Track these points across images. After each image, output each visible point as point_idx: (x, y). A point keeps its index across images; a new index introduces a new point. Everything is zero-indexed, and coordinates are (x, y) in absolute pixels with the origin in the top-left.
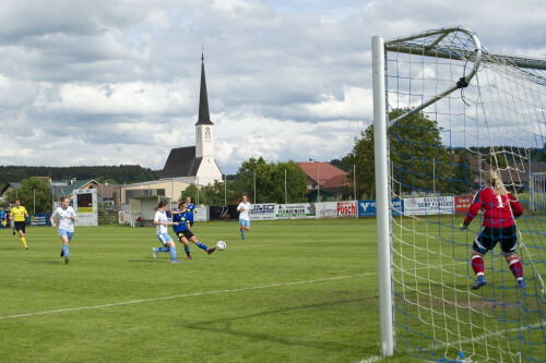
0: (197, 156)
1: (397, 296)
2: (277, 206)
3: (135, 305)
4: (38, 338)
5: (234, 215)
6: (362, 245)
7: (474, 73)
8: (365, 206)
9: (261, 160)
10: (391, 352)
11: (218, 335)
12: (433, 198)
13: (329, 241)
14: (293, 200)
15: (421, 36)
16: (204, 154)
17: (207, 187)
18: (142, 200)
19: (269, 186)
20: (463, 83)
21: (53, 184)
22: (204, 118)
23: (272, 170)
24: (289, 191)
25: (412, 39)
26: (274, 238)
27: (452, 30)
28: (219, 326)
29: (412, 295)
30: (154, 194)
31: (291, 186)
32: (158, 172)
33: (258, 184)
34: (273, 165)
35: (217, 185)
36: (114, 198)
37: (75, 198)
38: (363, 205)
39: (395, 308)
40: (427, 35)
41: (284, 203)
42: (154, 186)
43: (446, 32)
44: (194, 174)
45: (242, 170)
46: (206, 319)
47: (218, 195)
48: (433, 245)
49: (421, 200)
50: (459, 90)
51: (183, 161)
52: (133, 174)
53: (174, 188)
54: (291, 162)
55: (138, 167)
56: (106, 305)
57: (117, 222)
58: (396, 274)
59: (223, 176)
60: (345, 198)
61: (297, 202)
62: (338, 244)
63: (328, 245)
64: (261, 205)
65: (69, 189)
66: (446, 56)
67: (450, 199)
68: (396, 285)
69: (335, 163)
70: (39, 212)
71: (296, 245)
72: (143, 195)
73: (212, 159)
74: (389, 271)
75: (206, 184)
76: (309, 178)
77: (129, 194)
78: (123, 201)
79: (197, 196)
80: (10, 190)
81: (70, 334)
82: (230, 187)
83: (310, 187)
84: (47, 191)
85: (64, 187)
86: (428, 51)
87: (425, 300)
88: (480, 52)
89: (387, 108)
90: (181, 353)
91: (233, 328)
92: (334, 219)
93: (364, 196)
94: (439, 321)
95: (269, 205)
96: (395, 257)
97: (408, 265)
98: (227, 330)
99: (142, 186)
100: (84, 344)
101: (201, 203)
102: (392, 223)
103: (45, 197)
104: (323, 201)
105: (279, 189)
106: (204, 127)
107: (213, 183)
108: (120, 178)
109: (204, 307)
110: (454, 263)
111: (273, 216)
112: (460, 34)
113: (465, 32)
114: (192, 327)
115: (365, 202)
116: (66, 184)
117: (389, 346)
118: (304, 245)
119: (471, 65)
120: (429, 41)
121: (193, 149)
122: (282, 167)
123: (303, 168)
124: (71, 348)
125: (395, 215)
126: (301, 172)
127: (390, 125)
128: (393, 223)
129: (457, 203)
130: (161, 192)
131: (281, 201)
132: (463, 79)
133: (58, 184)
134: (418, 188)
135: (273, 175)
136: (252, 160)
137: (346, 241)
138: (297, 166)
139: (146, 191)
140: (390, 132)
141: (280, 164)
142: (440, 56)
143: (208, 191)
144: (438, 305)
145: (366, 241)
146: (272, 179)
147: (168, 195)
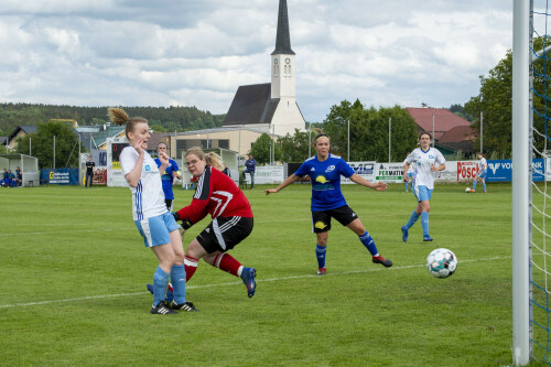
0: (273, 96)
1: (537, 287)
2: (377, 165)
4: (58, 334)
6: (490, 219)
8: (494, 168)
9: (358, 104)
10: (526, 361)
13: (446, 213)
16: (282, 94)
17: (285, 139)
19: (367, 139)
21: (80, 129)
22: (283, 44)
23: (371, 118)
24: (394, 146)
26: (373, 208)
30: (215, 145)
31: (397, 139)
32: (220, 117)
33: (352, 135)
34: (373, 111)
35: (299, 136)
37: (108, 149)
38: (491, 165)
39: (532, 302)
41: (387, 161)
42: (215, 135)
44: (268, 120)
45: (331, 117)
47: (300, 149)
51: (254, 102)
52: (186, 118)
53: (242, 139)
54: (398, 108)
55: (195, 109)
58: (536, 258)
59: (307, 125)
60: (467, 156)
62: (457, 217)
63: (444, 218)
64: (357, 164)
65: (102, 135)
68: (534, 273)
69: (455, 109)
70: (61, 166)
73: (292, 101)
74: (526, 253)
75: (283, 135)
76: (420, 129)
77: (182, 145)
78: (174, 154)
79: (272, 152)
80: (21, 135)
81: (101, 330)
84: (71, 138)
85: (94, 134)
89: (531, 36)
90: (249, 357)
92: (452, 184)
93: (494, 155)
95: (367, 164)
96: (536, 236)
99: (199, 135)
100: (120, 342)
101: (276, 159)
102: (533, 191)
103: (67, 146)
105: (380, 143)
106: (283, 57)
107: (292, 134)
108: (170, 124)
111: (372, 179)
115: (494, 163)
116: (97, 130)
117: (522, 353)
121: (267, 87)
122: (386, 113)
123: (413, 116)
124: (103, 348)
126: (411, 121)
127: (534, 58)
128: (535, 191)
130: (224, 143)
131: (383, 159)
133: (86, 130)
135: (373, 124)
136: (345, 104)
137: (468, 213)
138: (405, 112)
139: (204, 142)
141: (382, 110)
143: (285, 141)
145: (494, 214)
146: (371, 130)
147: (233, 147)
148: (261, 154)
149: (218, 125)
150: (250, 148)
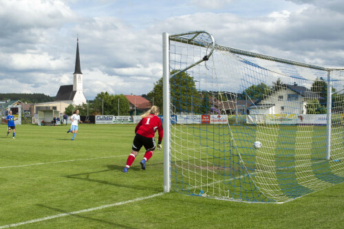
0: (74, 90)
1: (172, 163)
2: (114, 117)
3: (40, 166)
5: (92, 121)
7: (211, 54)
9: (106, 93)
10: (169, 191)
11: (82, 181)
12: (191, 115)
14: (122, 114)
15: (187, 34)
16: (77, 89)
18: (45, 111)
19: (110, 107)
20: (206, 59)
22: (78, 70)
23: (112, 99)
24: (120, 110)
25: (182, 35)
26: (112, 133)
27: (201, 32)
28: (83, 177)
29: (179, 162)
30: (51, 109)
31: (121, 107)
32: (54, 98)
33: (105, 105)
34: (112, 96)
35: (84, 105)
36: (30, 110)
39: (171, 169)
40: (189, 34)
41: (118, 115)
42: (51, 105)
43: (198, 33)
44: (72, 99)
45: (97, 98)
46: (76, 173)
47: (84, 110)
48: (190, 139)
49: (185, 116)
50: (204, 62)
51: (67, 92)
52: (40, 98)
53: (62, 106)
54: (122, 95)
55: (43, 95)
56: (25, 165)
57: (31, 123)
58: (172, 152)
59: (87, 101)
61: (124, 115)
64: (106, 116)
65: (7, 105)
66: (198, 45)
67: (199, 116)
68: (172, 158)
69: (144, 96)
71: (123, 137)
72: (45, 109)
73: (81, 92)
74: (169, 151)
75: (78, 105)
76: (130, 103)
77: (38, 109)
78: (35, 112)
81: (6, 180)
82: (91, 107)
83: (131, 108)
86: (190, 42)
87: (186, 165)
88: (214, 44)
90: (63, 190)
91: (90, 178)
94: (192, 175)
95: (110, 116)
96: (172, 144)
97: (178, 148)
98: (87, 179)
102: (171, 127)
104: (137, 115)
105: (115, 108)
106: (78, 75)
107: (81, 104)
108: (33, 100)
109: (75, 167)
110: (201, 148)
111: (112, 122)
112: (205, 34)
113: (207, 33)
114: (68, 177)
116: (5, 103)
117: (168, 188)
118: (127, 137)
119: (210, 50)
120: (190, 37)
121: (71, 86)
122: (117, 97)
123: (128, 98)
124: (6, 187)
125: (172, 123)
126: (127, 100)
129: (202, 118)
130: (55, 108)
131: (116, 114)
132: (206, 56)
133: (0, 102)
134: (184, 111)
135: (112, 101)
136: (102, 93)
138: (125, 97)
139: (47, 107)
140: (171, 81)
142: (195, 44)
143: (79, 108)
144: (192, 168)
146: (112, 103)
147: (58, 109)
148: (69, 112)
149: (52, 101)
150: (65, 110)
